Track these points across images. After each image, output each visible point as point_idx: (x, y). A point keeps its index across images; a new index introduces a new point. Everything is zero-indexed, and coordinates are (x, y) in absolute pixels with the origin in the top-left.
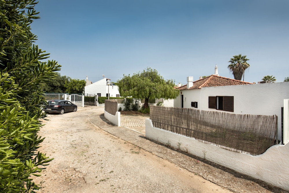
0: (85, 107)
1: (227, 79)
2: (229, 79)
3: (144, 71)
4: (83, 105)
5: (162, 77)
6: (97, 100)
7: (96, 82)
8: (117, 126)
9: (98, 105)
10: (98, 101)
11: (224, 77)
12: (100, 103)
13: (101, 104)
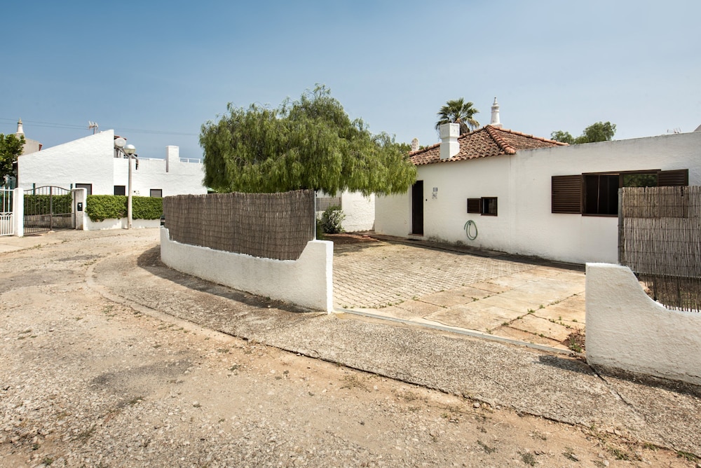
0: (26, 235)
1: (528, 137)
2: (532, 138)
3: (303, 99)
4: (20, 230)
5: (361, 123)
6: (85, 206)
7: (72, 143)
8: (318, 311)
9: (85, 228)
10: (89, 211)
11: (519, 132)
12: (94, 218)
13: (98, 224)
